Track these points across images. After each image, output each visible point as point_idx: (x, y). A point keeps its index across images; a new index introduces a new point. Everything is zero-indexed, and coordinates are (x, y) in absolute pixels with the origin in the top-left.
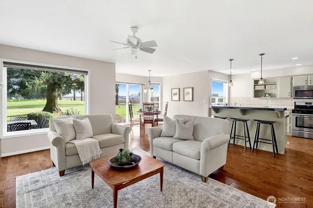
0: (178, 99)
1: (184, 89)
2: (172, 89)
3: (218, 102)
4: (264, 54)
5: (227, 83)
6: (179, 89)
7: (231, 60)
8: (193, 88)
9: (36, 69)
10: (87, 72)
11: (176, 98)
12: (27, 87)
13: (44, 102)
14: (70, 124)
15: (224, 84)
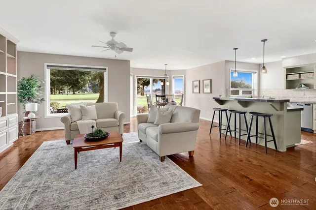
0: (198, 91)
1: (203, 81)
2: (193, 82)
3: (243, 94)
4: (266, 40)
5: (256, 73)
6: (199, 81)
7: (236, 49)
8: (211, 80)
9: (68, 69)
10: (105, 69)
11: (197, 90)
12: (80, 83)
13: (97, 95)
14: (78, 109)
15: (253, 74)
